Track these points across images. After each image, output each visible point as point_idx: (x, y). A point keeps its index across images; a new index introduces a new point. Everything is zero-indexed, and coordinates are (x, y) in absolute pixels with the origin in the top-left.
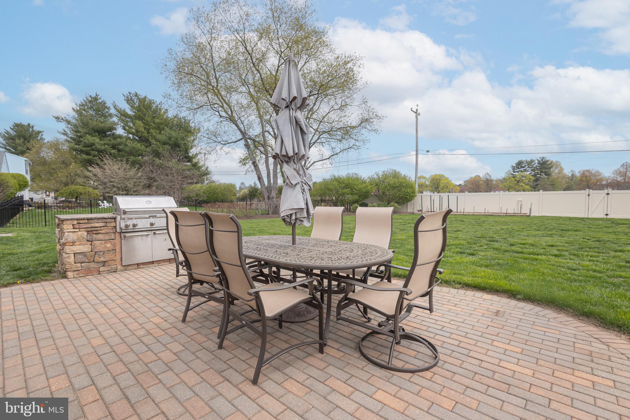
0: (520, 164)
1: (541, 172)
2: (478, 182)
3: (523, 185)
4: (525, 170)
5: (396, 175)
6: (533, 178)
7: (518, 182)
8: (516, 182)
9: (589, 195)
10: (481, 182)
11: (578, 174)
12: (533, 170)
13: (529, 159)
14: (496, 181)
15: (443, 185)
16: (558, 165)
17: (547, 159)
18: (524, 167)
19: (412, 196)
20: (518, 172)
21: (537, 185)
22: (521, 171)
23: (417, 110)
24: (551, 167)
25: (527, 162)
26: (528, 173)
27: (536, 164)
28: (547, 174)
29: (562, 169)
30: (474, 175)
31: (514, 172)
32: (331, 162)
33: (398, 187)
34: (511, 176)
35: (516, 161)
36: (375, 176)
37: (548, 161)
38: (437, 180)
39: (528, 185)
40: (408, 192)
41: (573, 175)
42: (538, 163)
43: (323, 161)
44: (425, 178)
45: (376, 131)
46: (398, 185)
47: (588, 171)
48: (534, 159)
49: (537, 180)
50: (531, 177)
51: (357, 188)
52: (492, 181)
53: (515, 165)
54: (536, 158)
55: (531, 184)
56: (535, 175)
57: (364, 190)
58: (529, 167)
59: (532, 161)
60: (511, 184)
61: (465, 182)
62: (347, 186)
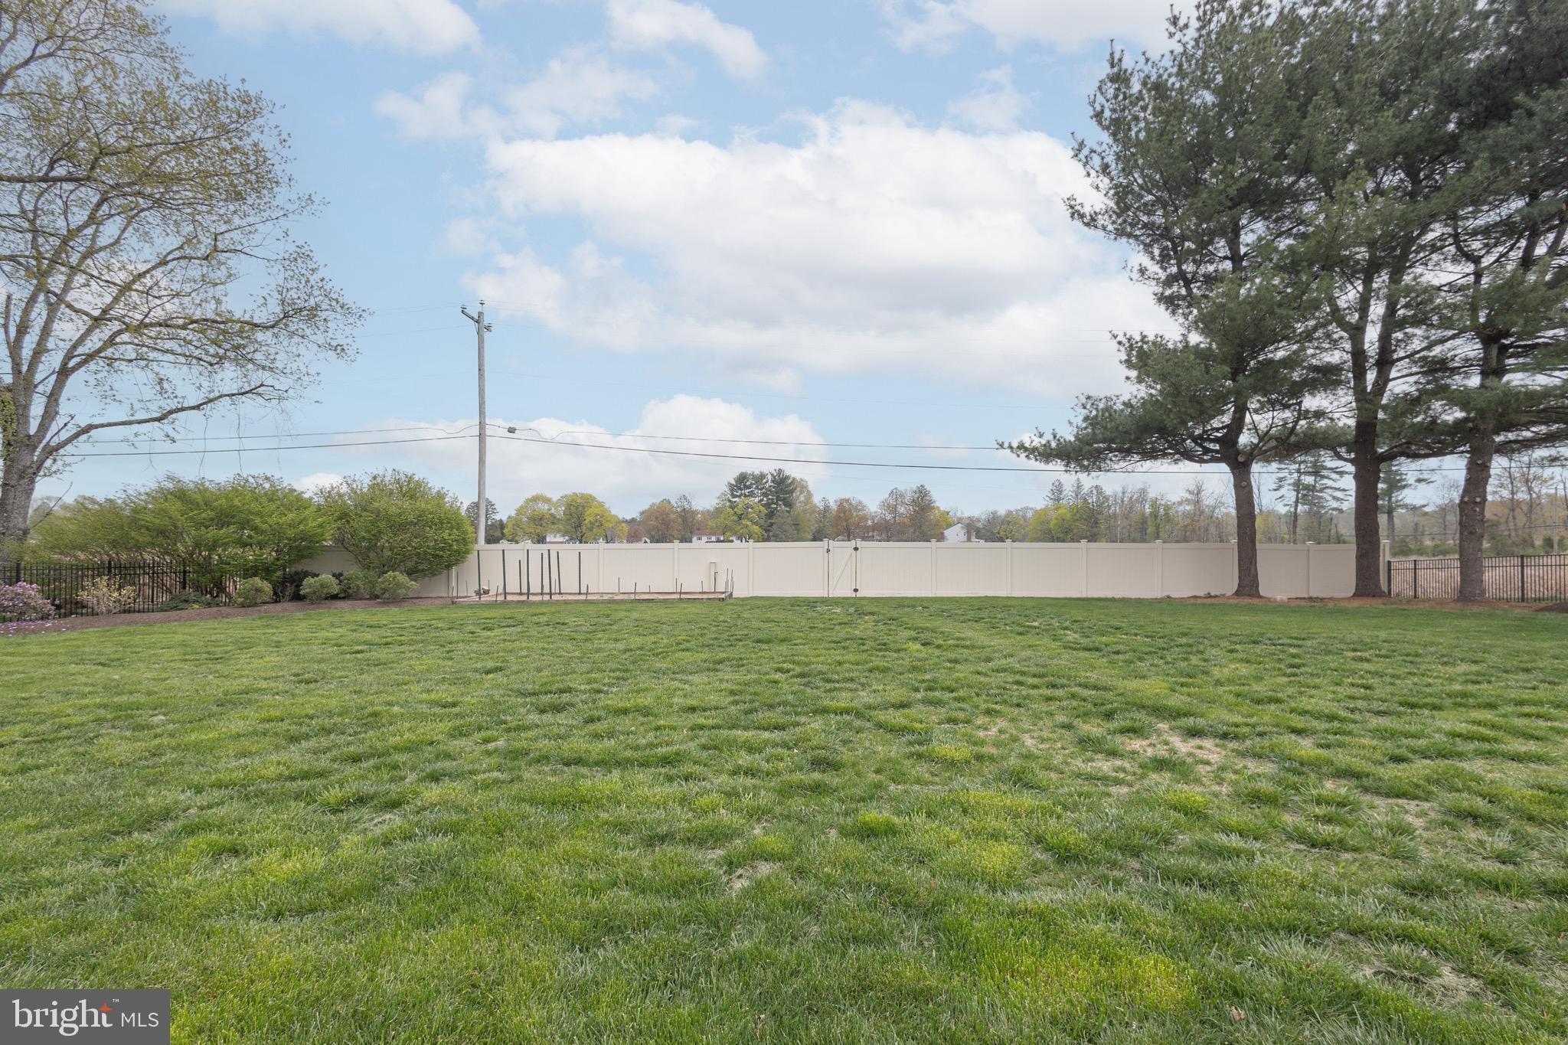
0: (742, 479)
1: (778, 499)
2: (667, 515)
3: (749, 523)
4: (752, 495)
5: (412, 490)
6: (764, 511)
7: (740, 517)
8: (736, 518)
9: (828, 551)
10: (673, 516)
11: (833, 506)
12: (765, 495)
13: (757, 472)
14: (703, 513)
15: (591, 519)
16: (803, 486)
17: (787, 473)
18: (749, 487)
19: (458, 552)
20: (739, 496)
21: (772, 524)
22: (745, 496)
23: (480, 314)
24: (793, 491)
25: (754, 477)
26: (757, 500)
27: (770, 483)
28: (789, 504)
29: (809, 495)
30: (657, 501)
31: (734, 496)
32: (172, 434)
33: (412, 523)
34: (728, 504)
35: (737, 474)
36: (344, 489)
37: (788, 477)
38: (577, 508)
39: (756, 523)
40: (444, 540)
41: (827, 508)
42: (773, 481)
43: (136, 427)
44: (548, 500)
45: (339, 350)
46: (411, 518)
47: (847, 501)
48: (766, 471)
49: (771, 514)
50: (762, 508)
51: (265, 526)
52: (694, 513)
53: (733, 482)
54: (768, 468)
55: (762, 522)
56: (767, 505)
57: (291, 533)
58: (757, 488)
59: (762, 476)
60: (729, 523)
61: (642, 513)
62: (223, 518)
